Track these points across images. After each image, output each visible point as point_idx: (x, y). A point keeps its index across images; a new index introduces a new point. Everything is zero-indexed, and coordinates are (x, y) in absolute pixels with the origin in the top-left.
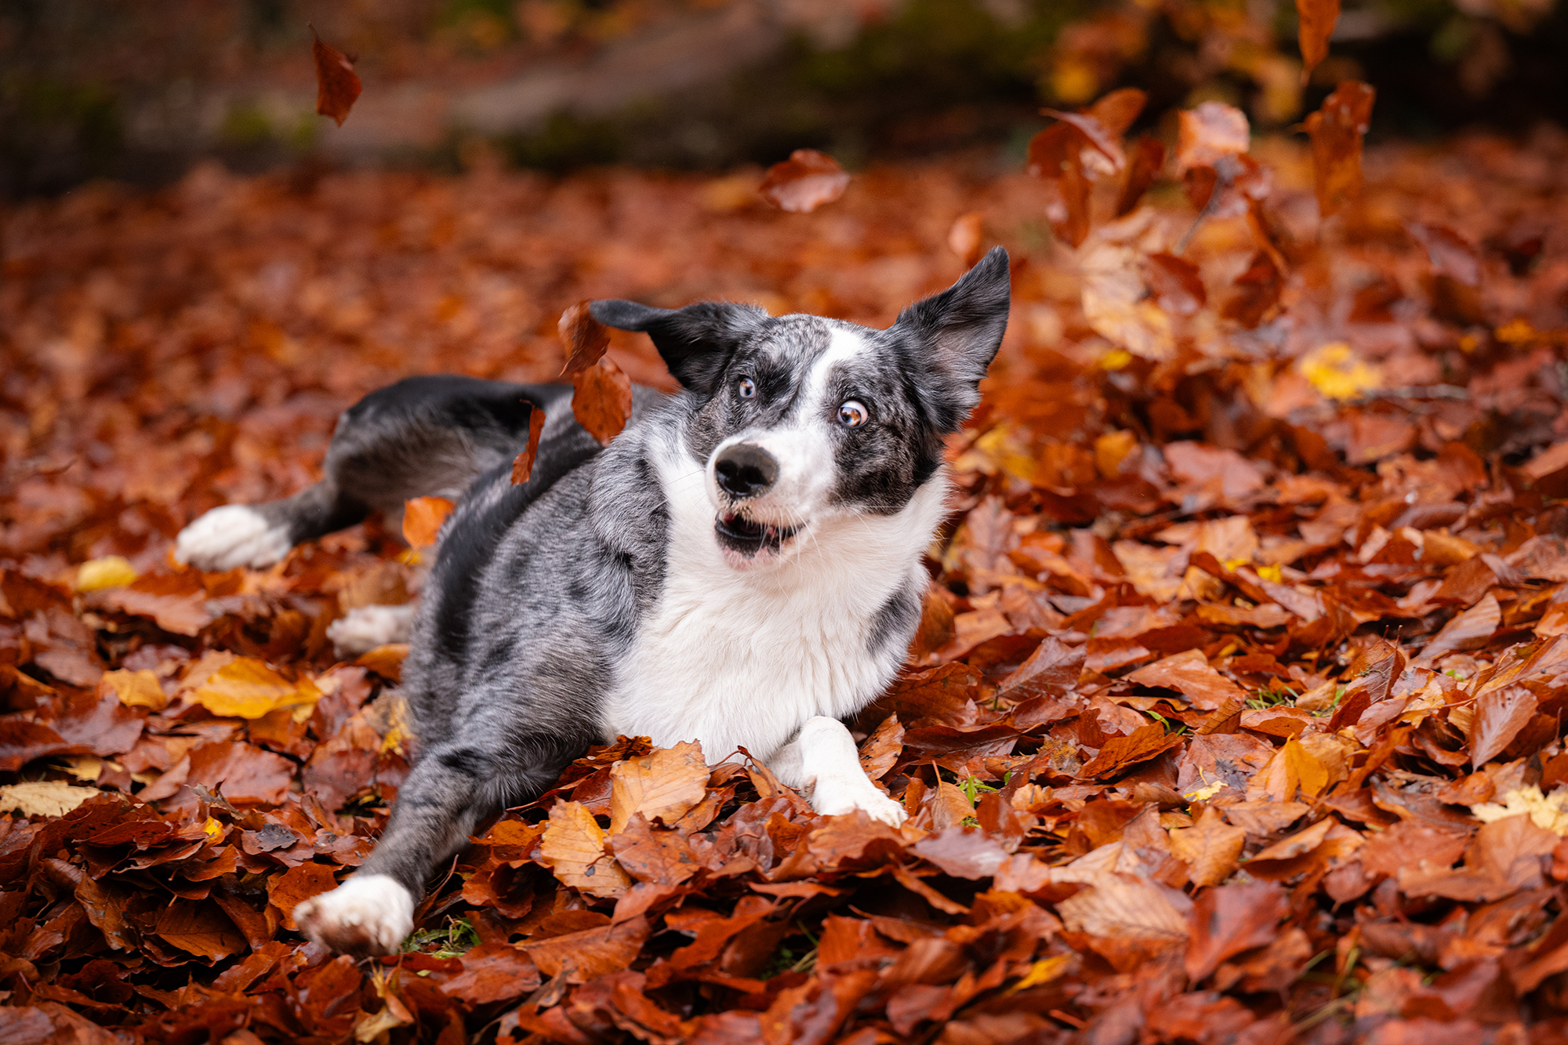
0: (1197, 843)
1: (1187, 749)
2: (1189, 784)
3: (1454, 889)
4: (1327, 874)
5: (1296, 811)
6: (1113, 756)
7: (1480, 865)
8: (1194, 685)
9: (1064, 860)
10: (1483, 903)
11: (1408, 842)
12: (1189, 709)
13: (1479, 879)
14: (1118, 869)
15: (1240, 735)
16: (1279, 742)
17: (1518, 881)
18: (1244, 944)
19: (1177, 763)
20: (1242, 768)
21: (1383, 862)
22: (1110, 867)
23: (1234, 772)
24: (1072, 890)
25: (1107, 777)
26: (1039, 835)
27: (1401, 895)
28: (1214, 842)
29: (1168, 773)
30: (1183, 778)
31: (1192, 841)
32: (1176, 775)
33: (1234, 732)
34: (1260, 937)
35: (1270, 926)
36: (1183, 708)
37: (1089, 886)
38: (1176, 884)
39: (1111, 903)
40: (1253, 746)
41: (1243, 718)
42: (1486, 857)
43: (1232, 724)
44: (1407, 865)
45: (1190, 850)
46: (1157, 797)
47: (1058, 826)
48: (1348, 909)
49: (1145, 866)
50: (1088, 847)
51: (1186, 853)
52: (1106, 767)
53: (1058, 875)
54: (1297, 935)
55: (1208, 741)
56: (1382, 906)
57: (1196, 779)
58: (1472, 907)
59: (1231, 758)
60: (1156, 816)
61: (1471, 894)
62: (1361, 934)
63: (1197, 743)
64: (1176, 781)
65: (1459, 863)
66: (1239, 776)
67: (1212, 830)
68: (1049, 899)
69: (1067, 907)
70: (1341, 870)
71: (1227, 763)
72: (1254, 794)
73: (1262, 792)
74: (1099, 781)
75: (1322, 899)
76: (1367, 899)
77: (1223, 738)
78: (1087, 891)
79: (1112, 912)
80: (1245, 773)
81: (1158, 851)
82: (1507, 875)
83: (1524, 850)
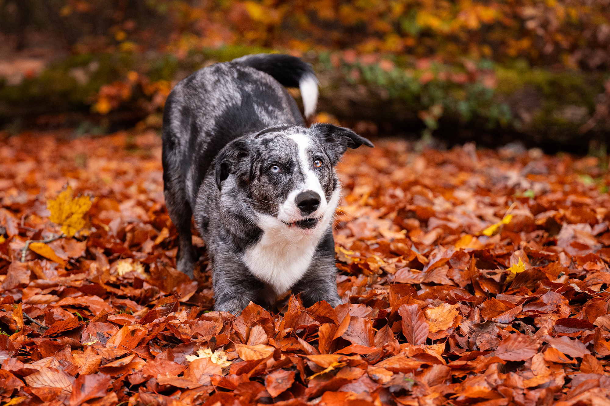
0: (83, 360)
1: (86, 327)
2: (85, 340)
3: (177, 384)
4: (130, 375)
5: (123, 352)
6: (58, 328)
7: (189, 376)
8: (94, 306)
9: (31, 362)
10: (188, 389)
11: (163, 365)
12: (91, 315)
13: (187, 381)
14: (51, 366)
15: (107, 324)
16: (121, 327)
17: (202, 383)
18: (93, 396)
19: (82, 332)
20: (106, 335)
21: (152, 372)
22: (48, 365)
23: (103, 337)
24: (31, 372)
25: (54, 335)
26: (23, 352)
27: (157, 384)
28: (90, 360)
29: (78, 336)
30: (83, 338)
31: (81, 359)
32: (81, 337)
33: (105, 322)
34: (100, 394)
35: (104, 391)
36: (89, 314)
37: (38, 371)
38: (72, 374)
39: (45, 378)
40: (112, 328)
41: (109, 317)
42: (191, 373)
43: (104, 319)
44: (161, 374)
45: (80, 362)
46: (71, 343)
47: (30, 350)
48: (136, 388)
49: (61, 366)
50: (41, 357)
51: (78, 363)
52: (54, 332)
53: (27, 366)
54: (114, 394)
55: (95, 325)
56: (149, 388)
57: (88, 338)
58: (183, 390)
59: (103, 332)
60: (70, 350)
61: (184, 385)
62: (139, 397)
63: (90, 325)
64: (81, 339)
65: (181, 375)
66: (104, 339)
67: (89, 355)
68: (21, 375)
69: (28, 379)
70: (136, 373)
71: (101, 333)
72: (109, 345)
73: (112, 345)
74: (51, 336)
75: (127, 383)
76: (144, 384)
77: (100, 324)
78: (36, 373)
79: (46, 382)
80: (107, 338)
81: (68, 362)
82: (198, 380)
83: (205, 371)
